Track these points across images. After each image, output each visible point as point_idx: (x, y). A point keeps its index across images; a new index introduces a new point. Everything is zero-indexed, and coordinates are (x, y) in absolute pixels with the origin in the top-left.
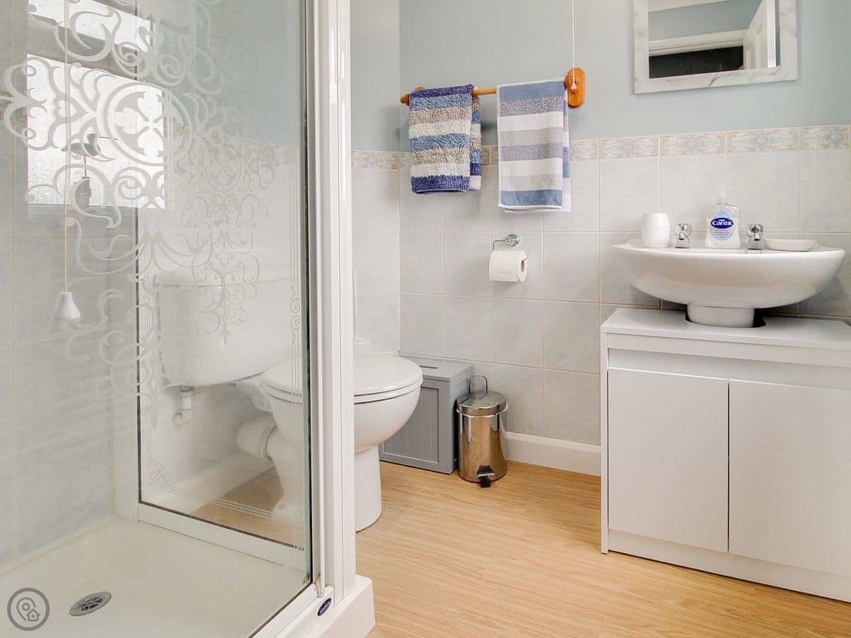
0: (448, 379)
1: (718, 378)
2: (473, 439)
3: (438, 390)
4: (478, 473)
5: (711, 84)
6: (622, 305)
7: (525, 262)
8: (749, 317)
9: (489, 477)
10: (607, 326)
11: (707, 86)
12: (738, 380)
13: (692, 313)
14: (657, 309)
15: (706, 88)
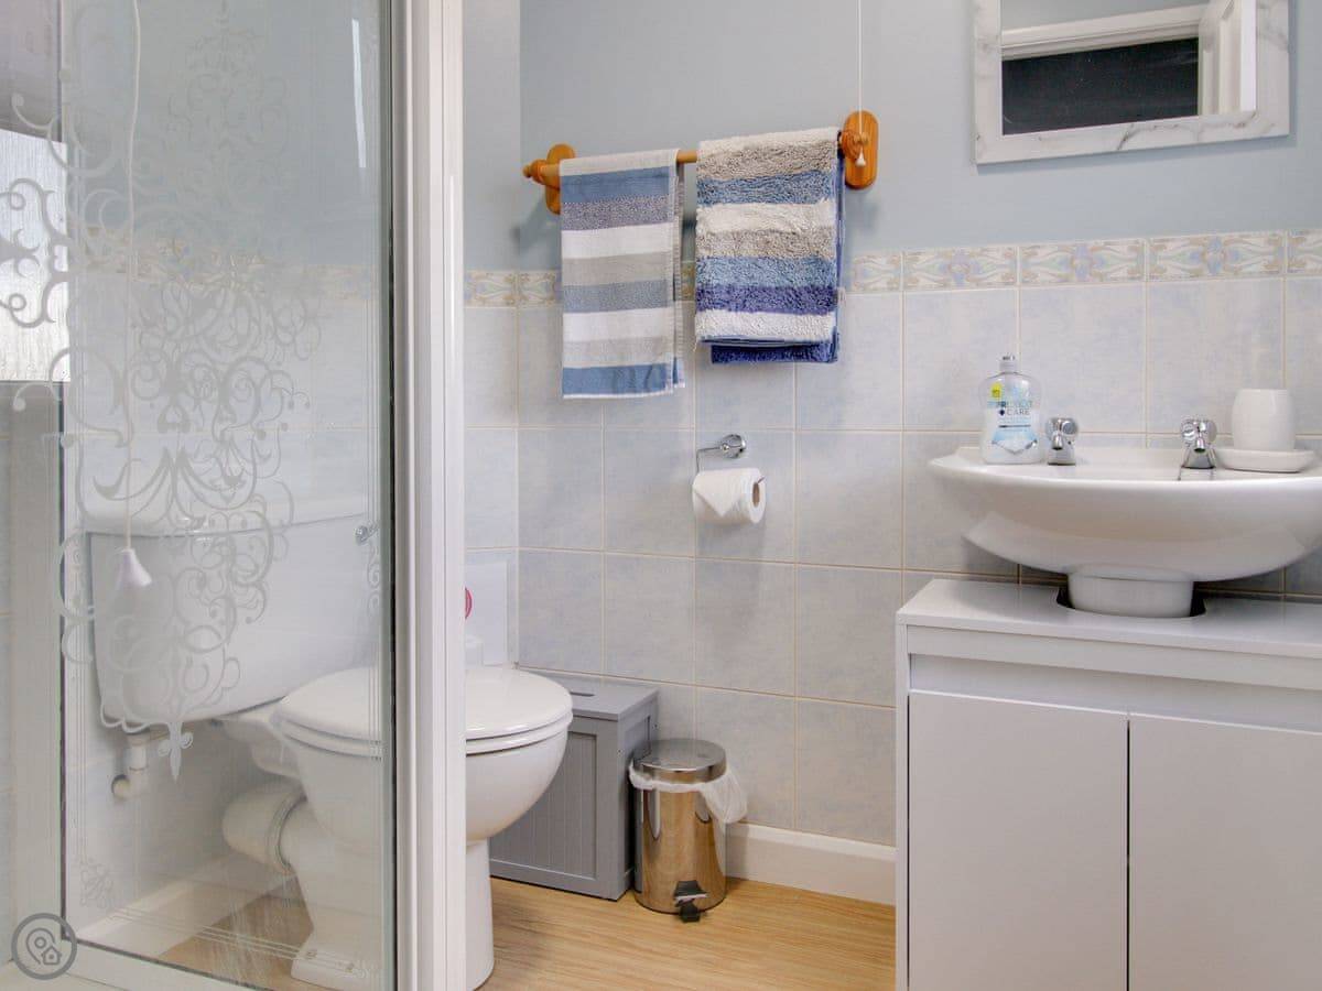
0: (616, 715)
1: (1109, 711)
2: (664, 831)
3: (594, 737)
4: (676, 895)
5: (1121, 146)
6: (941, 572)
7: (762, 486)
8: (1184, 599)
9: (695, 903)
10: (911, 610)
11: (1114, 149)
12: (1147, 715)
13: (1078, 590)
14: (1012, 582)
15: (1111, 153)
